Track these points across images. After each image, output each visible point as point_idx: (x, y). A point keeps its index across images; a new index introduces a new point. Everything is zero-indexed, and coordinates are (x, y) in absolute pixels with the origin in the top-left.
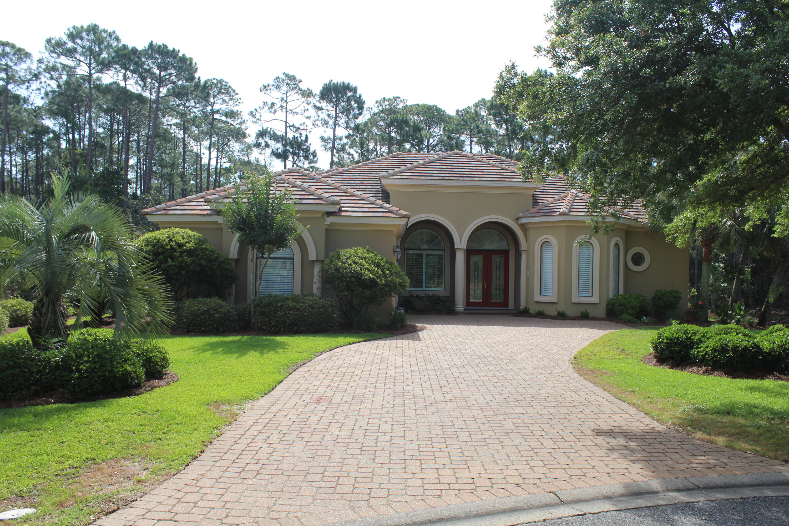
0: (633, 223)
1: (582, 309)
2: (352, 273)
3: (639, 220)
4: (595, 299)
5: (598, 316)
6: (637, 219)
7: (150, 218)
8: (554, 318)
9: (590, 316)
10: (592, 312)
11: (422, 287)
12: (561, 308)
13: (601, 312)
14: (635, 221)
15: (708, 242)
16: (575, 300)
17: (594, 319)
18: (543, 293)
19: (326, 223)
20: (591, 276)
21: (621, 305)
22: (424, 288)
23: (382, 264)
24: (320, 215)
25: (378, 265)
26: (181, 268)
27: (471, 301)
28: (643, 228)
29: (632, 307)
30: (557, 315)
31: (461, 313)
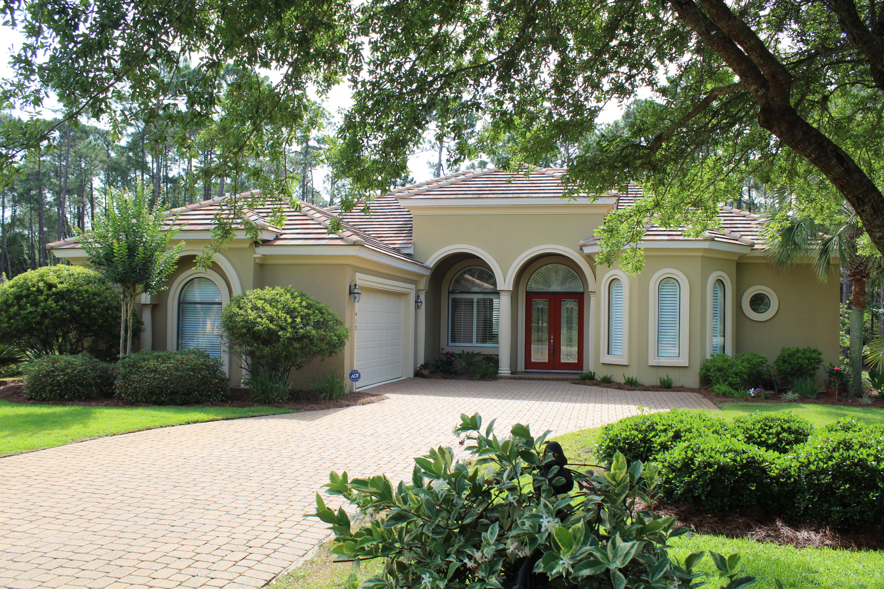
0: (746, 251)
1: (663, 375)
2: (247, 322)
3: (756, 247)
4: (683, 361)
5: (687, 385)
6: (752, 245)
7: (58, 254)
8: (620, 387)
9: (674, 385)
10: (677, 379)
11: (471, 342)
12: (632, 374)
13: (693, 380)
14: (750, 248)
15: (858, 277)
16: (653, 361)
17: (681, 389)
18: (613, 351)
19: (255, 256)
20: (677, 328)
21: (720, 370)
22: (474, 344)
23: (299, 309)
24: (247, 245)
25: (291, 312)
26: (44, 315)
27: (533, 360)
28: (763, 258)
29: (736, 374)
30: (625, 384)
31: (506, 378)
